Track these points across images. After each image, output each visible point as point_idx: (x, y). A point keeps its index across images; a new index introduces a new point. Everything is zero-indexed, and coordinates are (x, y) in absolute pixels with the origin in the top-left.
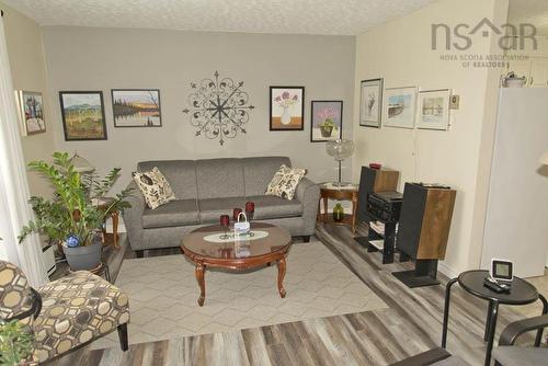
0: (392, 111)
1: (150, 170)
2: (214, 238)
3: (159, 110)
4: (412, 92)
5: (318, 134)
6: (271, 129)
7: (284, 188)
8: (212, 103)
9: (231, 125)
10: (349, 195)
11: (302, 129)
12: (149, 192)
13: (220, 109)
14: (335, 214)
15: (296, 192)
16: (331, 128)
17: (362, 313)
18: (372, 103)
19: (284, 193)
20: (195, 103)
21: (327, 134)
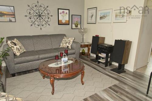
0: (101, 18)
1: (13, 39)
2: (52, 65)
3: (14, 15)
4: (110, 11)
5: (74, 26)
6: (59, 24)
7: (67, 45)
8: (37, 13)
9: (44, 22)
10: (87, 46)
11: (69, 24)
12: (15, 49)
13: (40, 16)
14: (82, 52)
15: (71, 46)
16: (78, 24)
17: (113, 86)
18: (92, 16)
19: (68, 46)
20: (30, 13)
21: (77, 26)
